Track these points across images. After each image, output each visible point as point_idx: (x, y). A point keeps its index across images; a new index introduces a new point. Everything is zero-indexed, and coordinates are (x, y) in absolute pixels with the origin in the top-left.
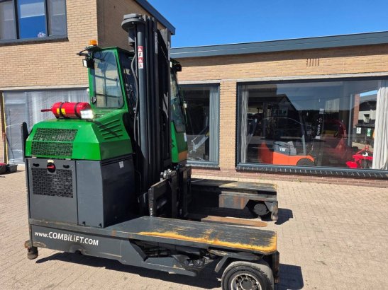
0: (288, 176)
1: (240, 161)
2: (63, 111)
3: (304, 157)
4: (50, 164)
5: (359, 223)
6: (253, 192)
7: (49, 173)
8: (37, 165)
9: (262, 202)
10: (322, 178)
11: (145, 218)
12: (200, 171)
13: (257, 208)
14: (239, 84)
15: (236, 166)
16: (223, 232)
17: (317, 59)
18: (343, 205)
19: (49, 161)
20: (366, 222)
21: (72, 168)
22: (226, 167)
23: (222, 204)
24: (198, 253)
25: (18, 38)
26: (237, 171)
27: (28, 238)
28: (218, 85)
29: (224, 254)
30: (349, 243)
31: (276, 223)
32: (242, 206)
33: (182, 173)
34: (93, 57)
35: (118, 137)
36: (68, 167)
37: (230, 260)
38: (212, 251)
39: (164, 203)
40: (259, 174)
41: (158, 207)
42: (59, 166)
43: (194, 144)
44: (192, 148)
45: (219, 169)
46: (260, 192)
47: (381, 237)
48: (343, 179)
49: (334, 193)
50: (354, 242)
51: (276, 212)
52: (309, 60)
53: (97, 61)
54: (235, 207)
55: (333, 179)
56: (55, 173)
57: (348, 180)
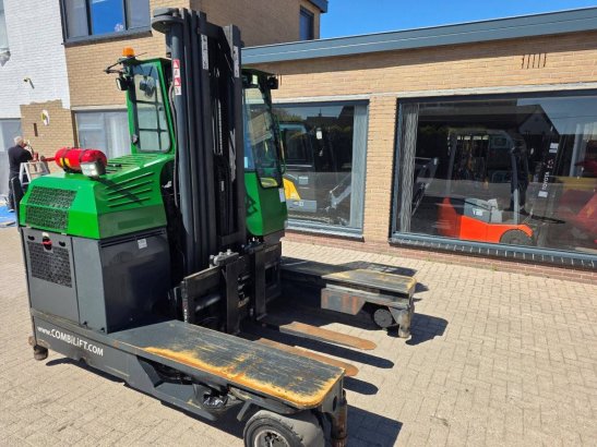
0: (475, 260)
1: (398, 229)
2: (67, 161)
3: (516, 226)
4: (46, 239)
5: (556, 356)
6: (373, 290)
7: (45, 250)
8: (32, 238)
9: (386, 308)
10: (535, 267)
11: (173, 324)
12: (334, 240)
13: (379, 316)
14: (400, 101)
15: (390, 236)
16: (261, 360)
17: (543, 55)
18: (549, 320)
19: (45, 234)
20: (572, 356)
21: (68, 247)
22: (374, 237)
23: (325, 304)
24: (218, 389)
25: (90, 33)
26: (392, 244)
27: (31, 334)
28: (367, 102)
29: (247, 397)
30: (515, 392)
31: (408, 342)
32: (355, 310)
33: (254, 255)
34: (132, 74)
35: (139, 202)
36: (63, 244)
37: (254, 408)
38: (233, 389)
39: (213, 301)
40: (426, 253)
41: (199, 308)
42: (55, 243)
43: (333, 196)
44: (330, 203)
45: (362, 240)
46: (383, 292)
47: (582, 388)
48: (572, 272)
49: (544, 295)
50: (523, 392)
51: (406, 326)
52: (527, 57)
53: (138, 80)
54: (344, 309)
55: (554, 270)
56: (51, 251)
57: (583, 274)
